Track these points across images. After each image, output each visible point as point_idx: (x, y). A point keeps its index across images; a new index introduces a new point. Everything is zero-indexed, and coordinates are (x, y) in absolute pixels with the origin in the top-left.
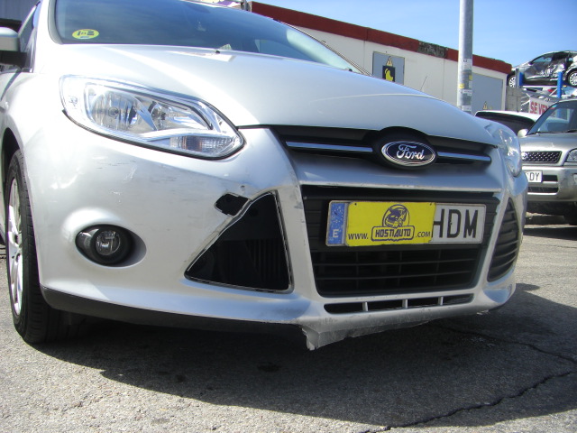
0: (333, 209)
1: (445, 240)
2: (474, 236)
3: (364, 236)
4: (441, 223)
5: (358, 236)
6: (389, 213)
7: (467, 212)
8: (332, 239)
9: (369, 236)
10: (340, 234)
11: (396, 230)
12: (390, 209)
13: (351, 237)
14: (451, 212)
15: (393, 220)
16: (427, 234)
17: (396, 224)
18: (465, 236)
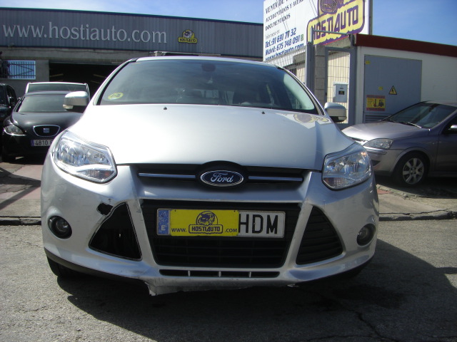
0: (160, 213)
1: (250, 234)
2: (276, 233)
3: (184, 230)
4: (247, 224)
5: (179, 230)
6: (200, 216)
7: (269, 217)
8: (161, 230)
9: (187, 230)
10: (167, 228)
11: (207, 228)
12: (201, 214)
13: (173, 230)
14: (254, 216)
15: (205, 221)
16: (235, 230)
17: (207, 223)
18: (268, 232)
